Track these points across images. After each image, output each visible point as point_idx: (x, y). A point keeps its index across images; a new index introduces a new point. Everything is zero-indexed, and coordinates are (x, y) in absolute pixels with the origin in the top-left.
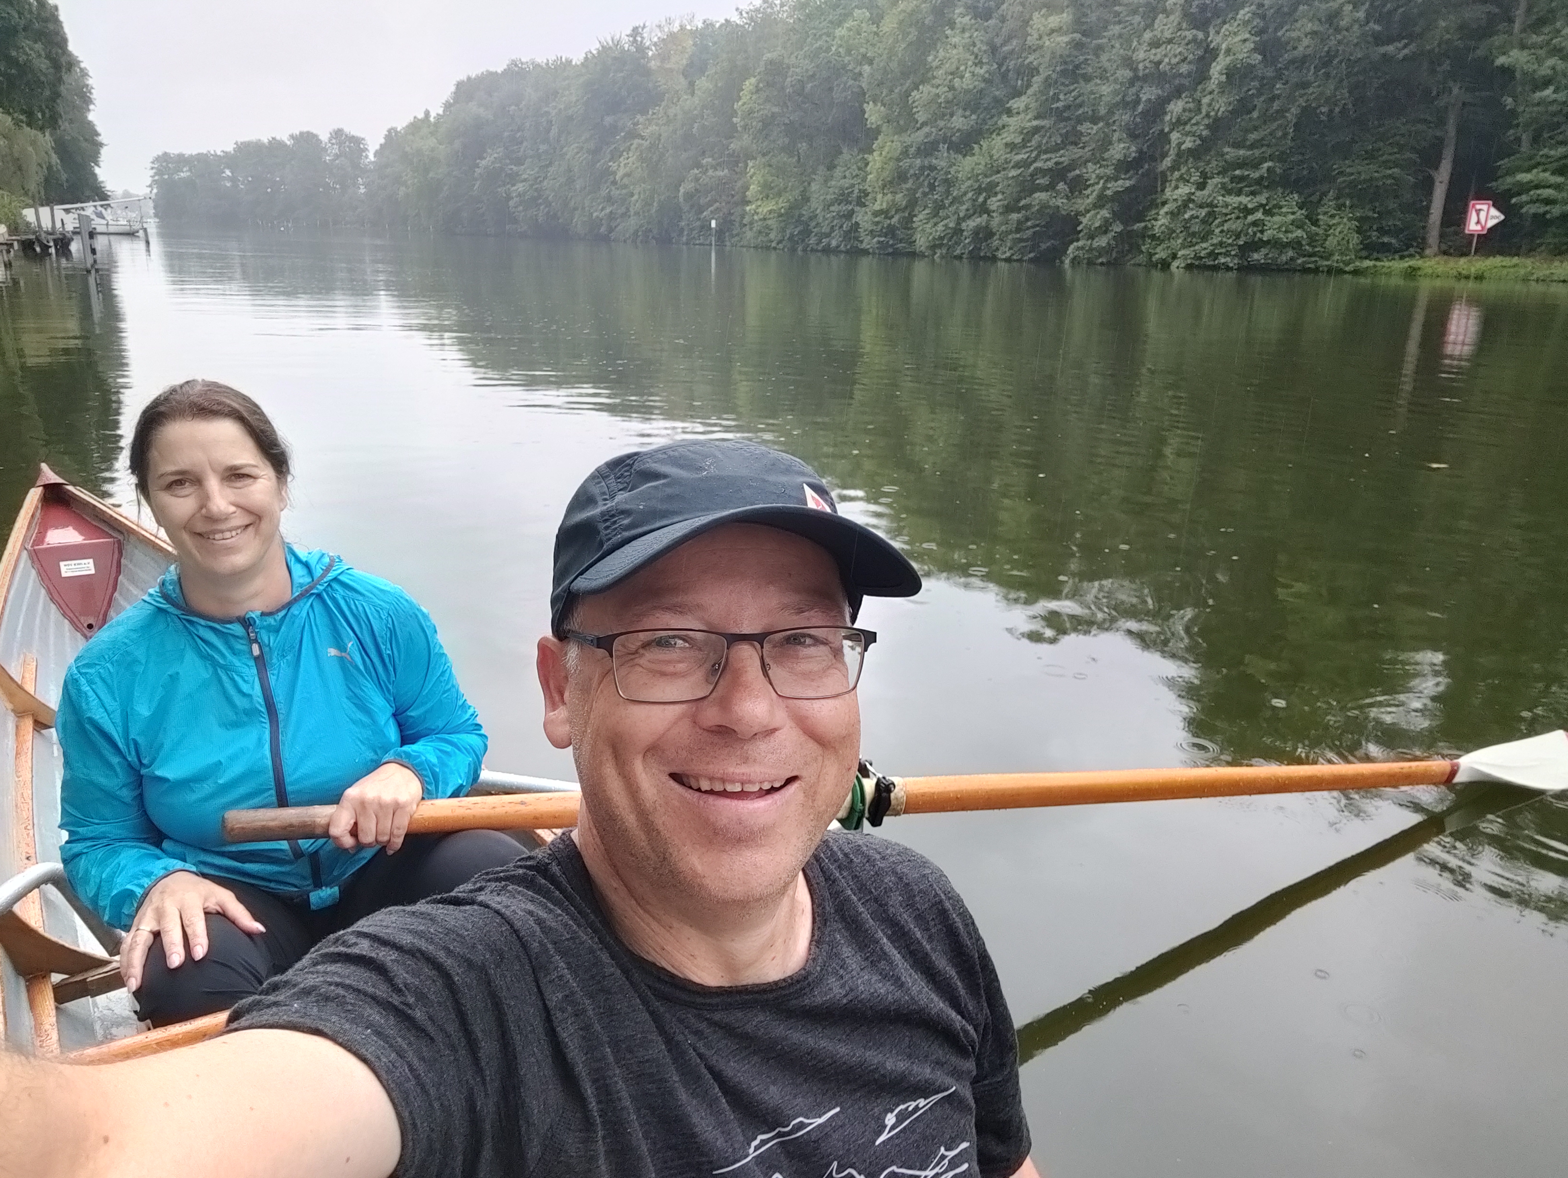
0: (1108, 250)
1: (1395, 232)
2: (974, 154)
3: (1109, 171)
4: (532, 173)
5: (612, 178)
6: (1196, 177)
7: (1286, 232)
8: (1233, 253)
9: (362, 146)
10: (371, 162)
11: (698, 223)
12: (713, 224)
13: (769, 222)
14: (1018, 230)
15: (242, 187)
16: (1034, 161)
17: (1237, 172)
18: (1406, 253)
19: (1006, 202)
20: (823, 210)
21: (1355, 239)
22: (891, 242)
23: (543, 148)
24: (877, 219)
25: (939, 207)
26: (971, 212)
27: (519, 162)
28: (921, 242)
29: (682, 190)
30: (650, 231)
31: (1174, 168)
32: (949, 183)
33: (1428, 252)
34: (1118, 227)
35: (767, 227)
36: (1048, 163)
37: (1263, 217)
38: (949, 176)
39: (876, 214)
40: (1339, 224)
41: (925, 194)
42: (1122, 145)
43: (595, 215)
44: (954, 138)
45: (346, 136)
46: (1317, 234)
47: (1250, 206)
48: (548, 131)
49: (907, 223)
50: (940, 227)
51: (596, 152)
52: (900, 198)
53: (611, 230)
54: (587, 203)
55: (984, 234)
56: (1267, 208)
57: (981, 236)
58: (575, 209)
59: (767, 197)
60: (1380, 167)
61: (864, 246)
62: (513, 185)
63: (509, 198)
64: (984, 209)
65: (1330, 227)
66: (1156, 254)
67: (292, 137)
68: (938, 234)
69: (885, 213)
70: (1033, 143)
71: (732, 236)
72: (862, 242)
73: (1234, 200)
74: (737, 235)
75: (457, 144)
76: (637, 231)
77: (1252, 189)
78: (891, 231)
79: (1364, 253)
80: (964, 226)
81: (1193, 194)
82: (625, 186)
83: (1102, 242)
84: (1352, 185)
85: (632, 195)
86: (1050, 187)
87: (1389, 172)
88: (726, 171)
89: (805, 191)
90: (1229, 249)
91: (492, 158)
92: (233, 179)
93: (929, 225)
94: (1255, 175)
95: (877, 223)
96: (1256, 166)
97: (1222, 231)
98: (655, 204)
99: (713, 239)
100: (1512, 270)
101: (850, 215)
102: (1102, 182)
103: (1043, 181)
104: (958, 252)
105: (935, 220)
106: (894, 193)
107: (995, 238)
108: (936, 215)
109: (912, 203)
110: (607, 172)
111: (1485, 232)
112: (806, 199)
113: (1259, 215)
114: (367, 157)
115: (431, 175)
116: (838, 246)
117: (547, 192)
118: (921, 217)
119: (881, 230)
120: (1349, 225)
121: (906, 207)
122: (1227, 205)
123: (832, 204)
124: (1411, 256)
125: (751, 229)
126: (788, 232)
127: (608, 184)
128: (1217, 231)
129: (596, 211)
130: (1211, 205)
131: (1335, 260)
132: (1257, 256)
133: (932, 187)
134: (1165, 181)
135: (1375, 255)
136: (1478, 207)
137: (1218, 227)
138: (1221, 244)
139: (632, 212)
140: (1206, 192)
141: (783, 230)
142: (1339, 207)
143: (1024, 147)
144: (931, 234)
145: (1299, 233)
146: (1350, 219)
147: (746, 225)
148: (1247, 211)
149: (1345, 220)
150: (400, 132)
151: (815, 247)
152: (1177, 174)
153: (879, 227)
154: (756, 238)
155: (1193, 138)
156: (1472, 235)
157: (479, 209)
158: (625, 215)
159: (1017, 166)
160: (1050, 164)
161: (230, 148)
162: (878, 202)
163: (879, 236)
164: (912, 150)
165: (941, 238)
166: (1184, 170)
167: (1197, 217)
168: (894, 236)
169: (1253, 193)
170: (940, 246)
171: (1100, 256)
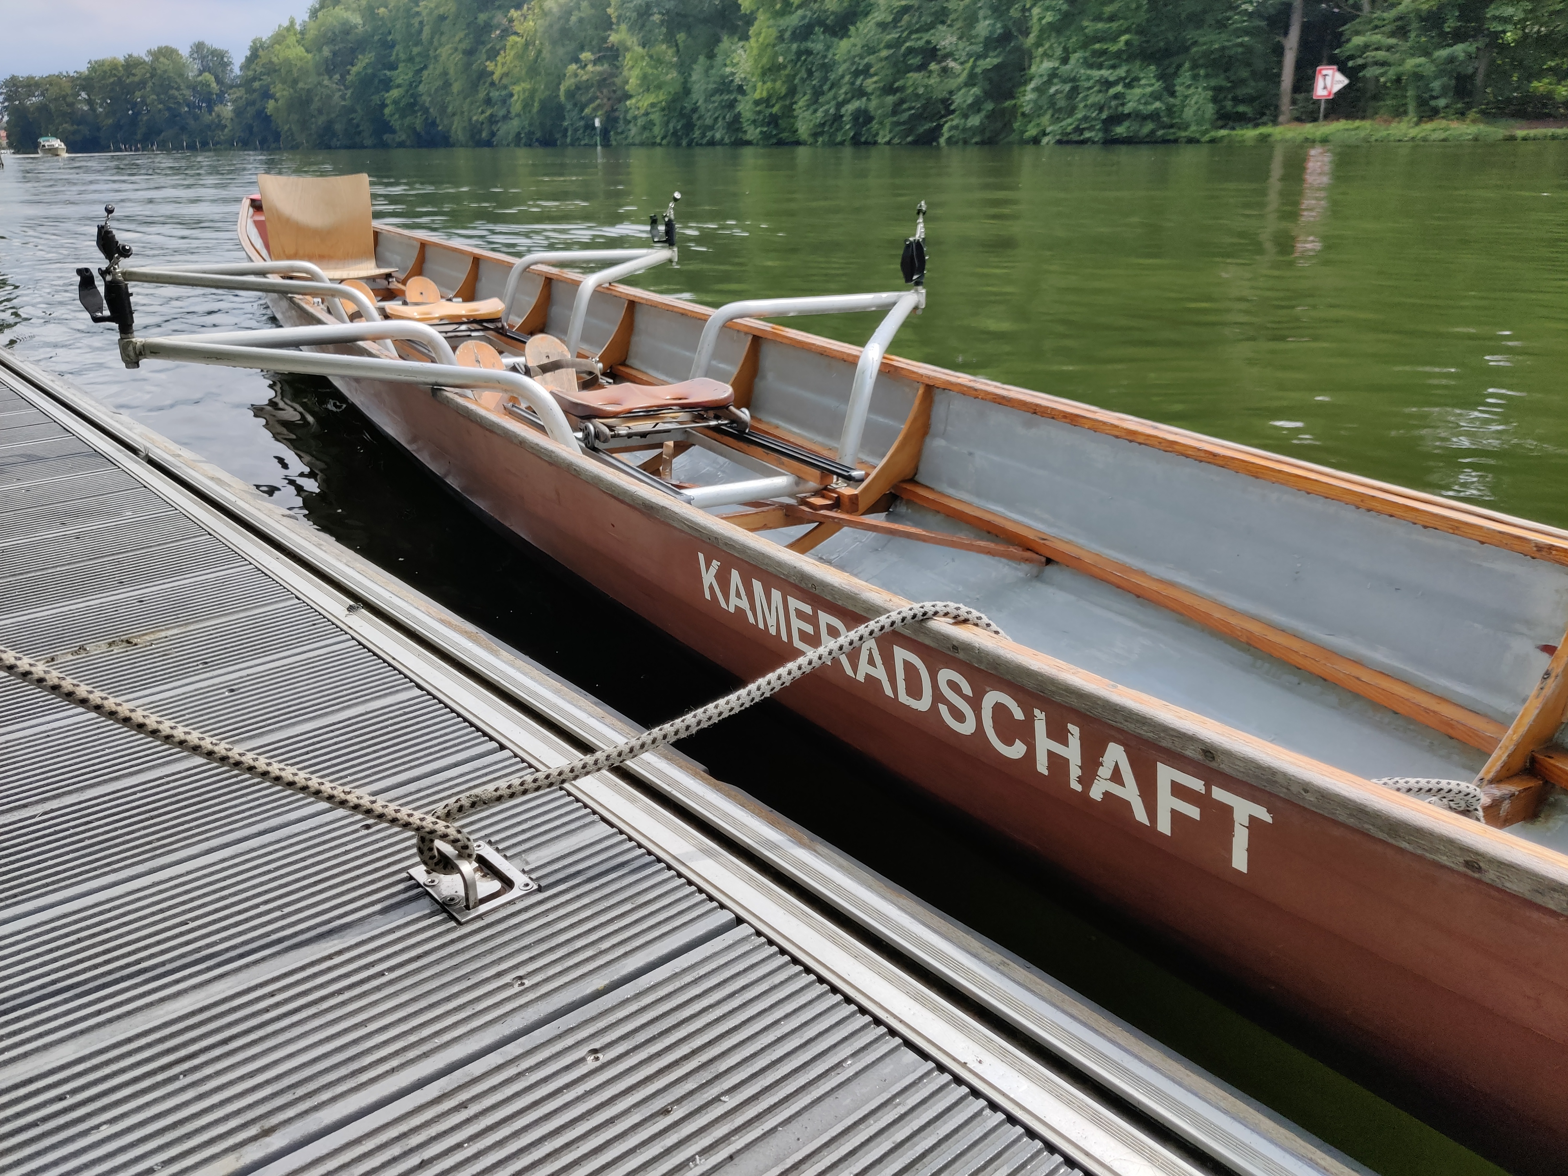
0: (981, 129)
1: (1249, 100)
2: (850, 37)
3: (979, 48)
4: (406, 77)
5: (489, 80)
6: (1059, 52)
7: (1145, 104)
8: (1098, 127)
9: (226, 60)
10: (238, 77)
11: (582, 123)
12: (597, 123)
13: (652, 117)
14: (894, 113)
15: (101, 110)
16: (905, 42)
17: (1097, 46)
18: (1260, 121)
19: (882, 85)
20: (705, 101)
21: (1210, 110)
22: (774, 132)
23: (416, 50)
24: (758, 109)
25: (818, 93)
26: (849, 95)
27: (393, 67)
28: (803, 129)
29: (562, 88)
30: (533, 133)
31: (1038, 44)
32: (826, 68)
33: (1281, 118)
34: (989, 106)
35: (652, 123)
36: (919, 42)
37: (1123, 91)
38: (826, 61)
39: (757, 103)
40: (1194, 94)
41: (803, 81)
42: (987, 22)
43: (475, 118)
44: (828, 22)
45: (208, 49)
46: (1174, 105)
47: (1111, 79)
48: (420, 31)
49: (788, 111)
50: (820, 114)
51: (470, 53)
52: (781, 87)
53: (493, 134)
54: (466, 107)
55: (863, 118)
56: (1127, 81)
57: (861, 120)
58: (454, 114)
59: (648, 90)
60: (1231, 36)
61: (748, 137)
62: (388, 91)
63: (384, 105)
64: (861, 93)
65: (1186, 97)
66: (1027, 131)
67: (149, 52)
68: (818, 121)
69: (766, 102)
70: (903, 23)
71: (617, 133)
72: (745, 132)
73: (1096, 74)
74: (622, 133)
75: (326, 52)
76: (519, 134)
77: (1111, 62)
78: (773, 121)
79: (1220, 123)
80: (843, 111)
81: (1058, 68)
82: (505, 87)
83: (975, 121)
84: (1206, 54)
85: (512, 95)
86: (922, 67)
87: (1240, 40)
88: (606, 66)
89: (685, 82)
90: (1093, 123)
91: (364, 64)
92: (89, 102)
93: (809, 112)
94: (1114, 48)
95: (759, 112)
96: (1114, 39)
97: (1086, 106)
98: (536, 104)
99: (598, 138)
100: (1353, 133)
101: (732, 105)
102: (972, 60)
103: (916, 61)
104: (839, 139)
105: (815, 107)
106: (774, 81)
107: (874, 122)
108: (816, 102)
109: (792, 91)
110: (483, 74)
111: (1331, 97)
112: (686, 91)
113: (1119, 88)
114: (231, 71)
115: (301, 85)
116: (723, 139)
117: (424, 97)
118: (801, 104)
119: (763, 120)
120: (1203, 94)
121: (785, 96)
122: (1089, 78)
123: (712, 95)
124: (1265, 124)
125: (636, 125)
126: (671, 126)
127: (487, 84)
128: (1081, 105)
129: (475, 114)
130: (1074, 80)
131: (1193, 130)
132: (1120, 130)
133: (810, 73)
134: (1031, 58)
135: (1231, 124)
136: (1324, 72)
137: (1081, 101)
138: (1085, 118)
139: (513, 113)
140: (1068, 67)
141: (667, 123)
142: (1195, 77)
143: (895, 27)
144: (811, 120)
145: (1157, 104)
146: (1205, 89)
147: (630, 122)
148: (1108, 84)
149: (1200, 89)
150: (265, 43)
151: (700, 142)
152: (1041, 50)
153: (761, 117)
154: (641, 134)
155: (1054, 13)
156: (1319, 101)
157: (353, 119)
158: (506, 117)
159: (888, 46)
160: (921, 43)
161: (84, 68)
162: (758, 91)
163: (762, 126)
164: (787, 35)
165: (823, 125)
166: (1047, 45)
167: (1061, 92)
168: (777, 125)
169: (1114, 67)
170: (821, 133)
171: (974, 135)
